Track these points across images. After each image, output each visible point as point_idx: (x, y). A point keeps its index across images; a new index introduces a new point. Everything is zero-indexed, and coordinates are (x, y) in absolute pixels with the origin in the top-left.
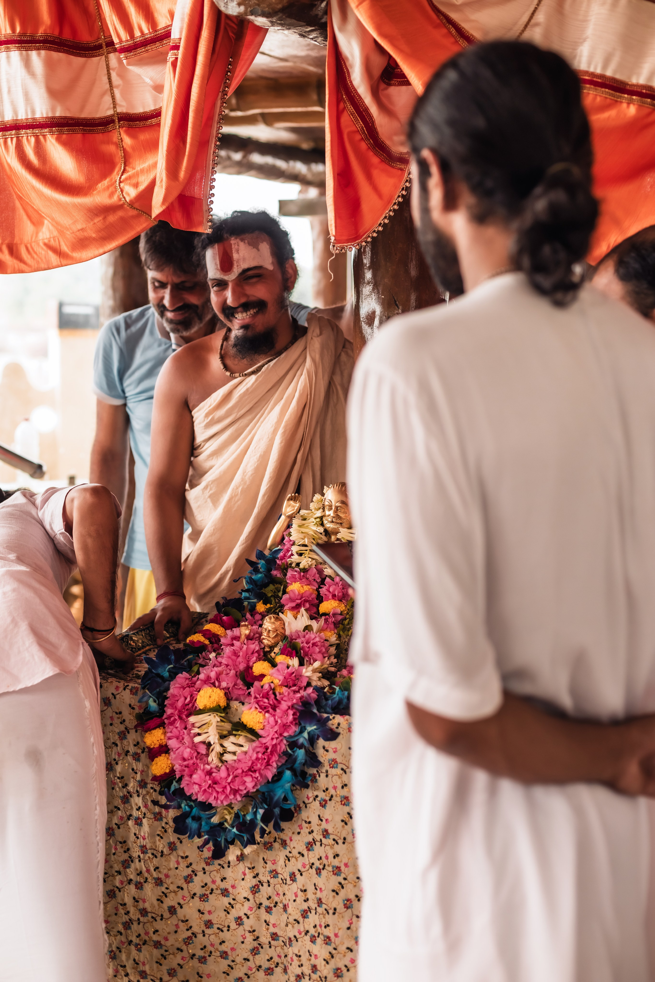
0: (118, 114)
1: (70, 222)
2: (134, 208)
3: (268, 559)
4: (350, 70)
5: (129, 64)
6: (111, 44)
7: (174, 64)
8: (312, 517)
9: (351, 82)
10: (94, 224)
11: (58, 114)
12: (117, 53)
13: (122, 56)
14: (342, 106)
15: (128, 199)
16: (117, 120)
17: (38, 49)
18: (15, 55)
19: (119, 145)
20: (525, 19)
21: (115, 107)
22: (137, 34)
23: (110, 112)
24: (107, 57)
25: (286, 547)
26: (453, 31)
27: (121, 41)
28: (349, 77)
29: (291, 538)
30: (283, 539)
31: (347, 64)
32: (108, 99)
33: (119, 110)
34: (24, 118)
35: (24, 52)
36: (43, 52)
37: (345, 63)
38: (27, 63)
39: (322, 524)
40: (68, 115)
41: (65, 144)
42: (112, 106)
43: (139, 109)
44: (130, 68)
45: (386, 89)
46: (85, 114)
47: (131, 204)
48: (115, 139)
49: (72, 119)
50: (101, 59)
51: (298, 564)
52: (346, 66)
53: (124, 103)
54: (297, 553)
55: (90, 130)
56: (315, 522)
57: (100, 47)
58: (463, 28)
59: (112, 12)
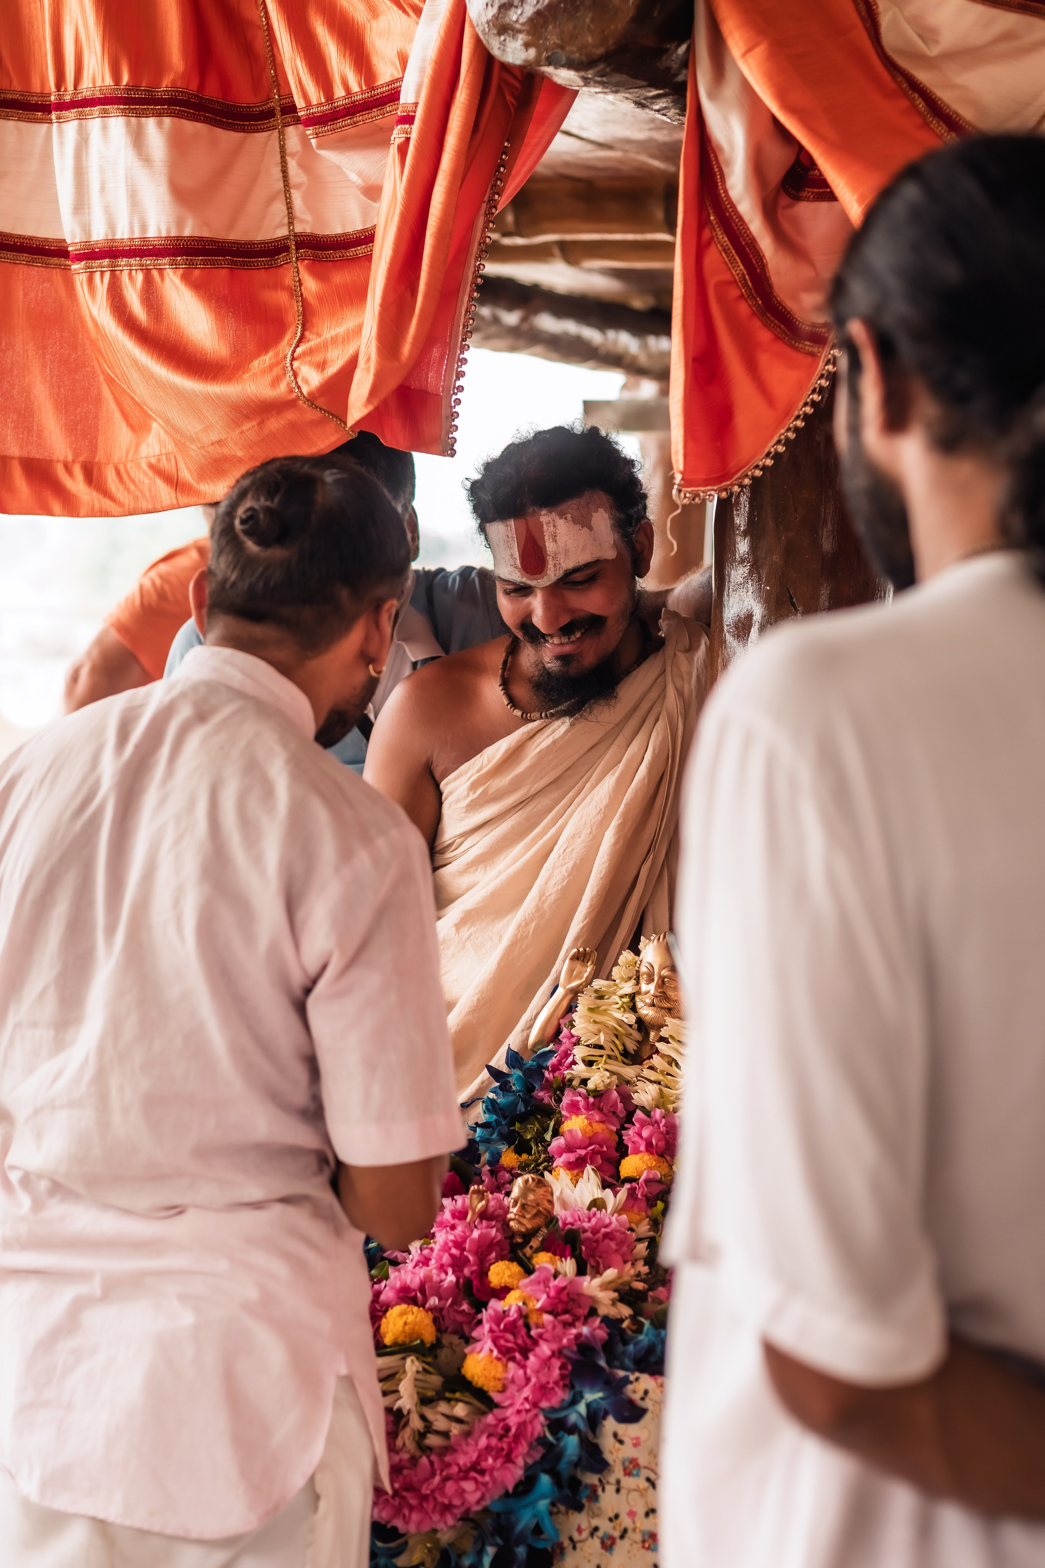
0: (296, 235)
1: (199, 427)
2: (317, 407)
3: (529, 1069)
4: (726, 171)
5: (320, 146)
6: (291, 108)
7: (403, 150)
8: (615, 994)
9: (726, 191)
10: (242, 432)
11: (187, 232)
12: (300, 127)
13: (310, 131)
14: (706, 234)
15: (305, 390)
16: (294, 247)
17: (159, 115)
18: (117, 124)
19: (296, 291)
21: (291, 223)
22: (339, 92)
23: (283, 232)
24: (282, 133)
25: (562, 1048)
27: (309, 105)
28: (724, 181)
29: (573, 1031)
30: (558, 1031)
32: (279, 207)
33: (298, 228)
34: (126, 236)
35: (133, 120)
36: (167, 121)
37: (716, 157)
38: (138, 140)
39: (634, 1009)
40: (206, 234)
41: (198, 287)
42: (286, 220)
43: (335, 228)
44: (322, 152)
45: (789, 206)
46: (237, 235)
47: (311, 400)
48: (289, 281)
49: (212, 241)
50: (270, 135)
51: (584, 1082)
52: (718, 163)
53: (308, 217)
54: (584, 1061)
55: (244, 264)
56: (620, 1003)
57: (270, 114)
59: (295, 52)
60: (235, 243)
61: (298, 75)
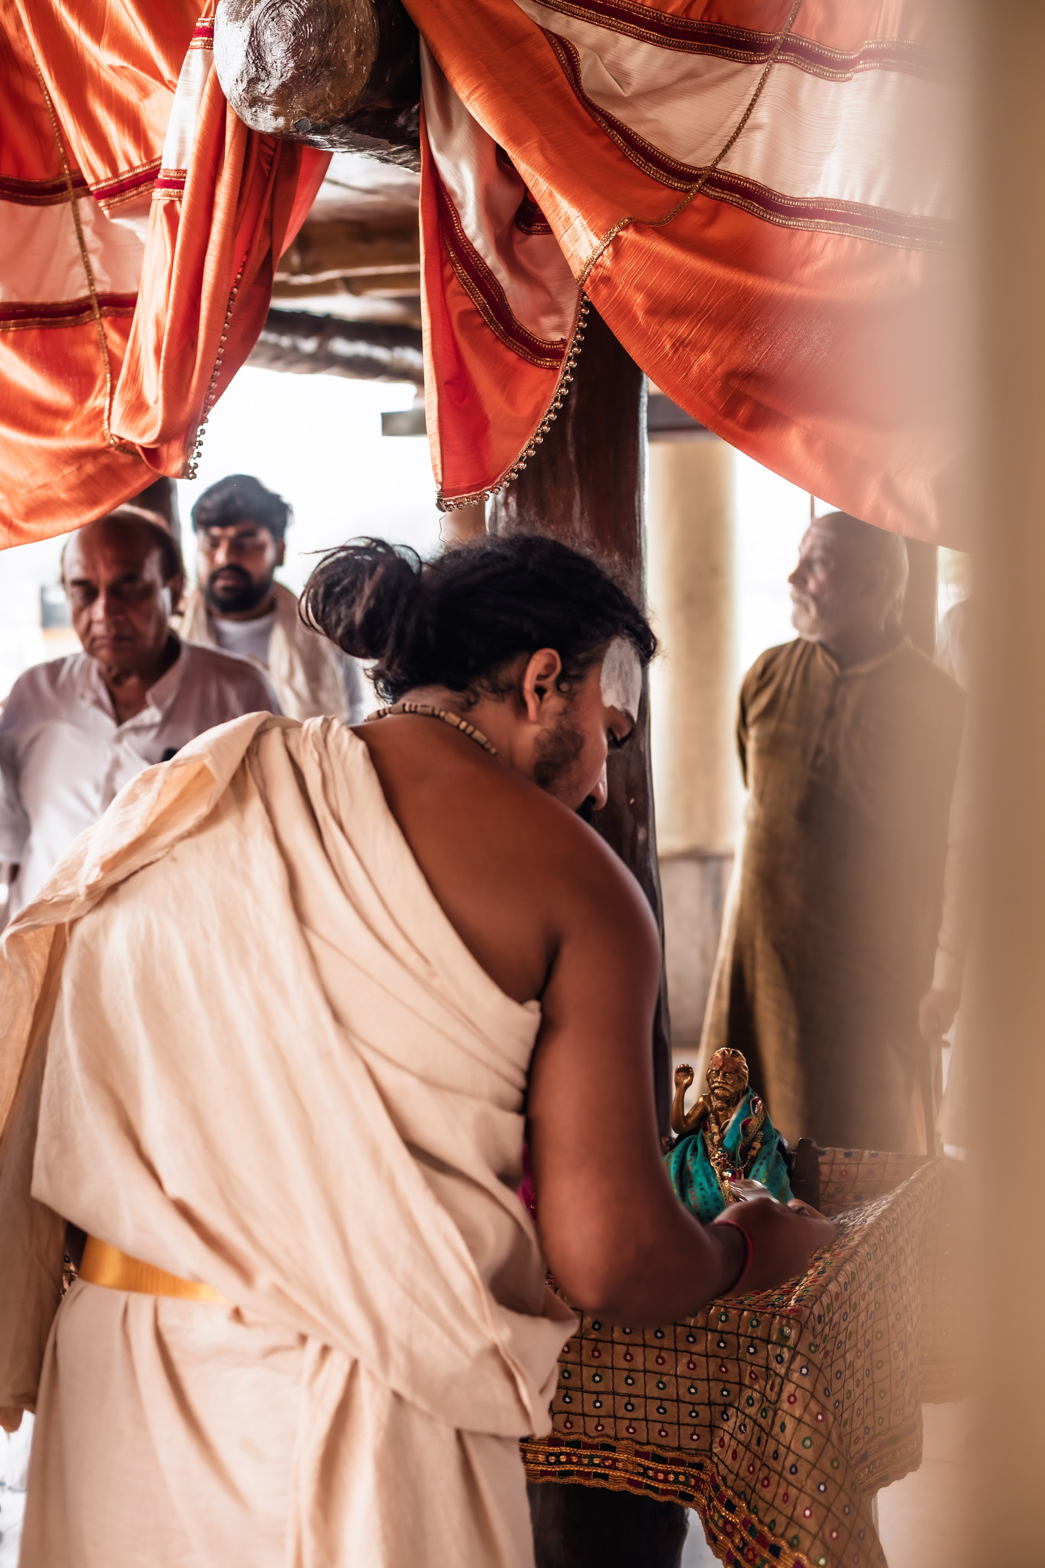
0: (97, 295)
1: (26, 473)
4: (460, 212)
5: (113, 216)
6: (80, 182)
9: (462, 231)
10: (64, 476)
12: (92, 198)
13: (102, 203)
14: (448, 270)
16: (96, 305)
19: (101, 344)
20: (737, 117)
21: (91, 285)
22: (123, 167)
23: (84, 293)
24: (74, 204)
26: (619, 140)
27: (97, 180)
28: (459, 222)
31: (455, 202)
32: (79, 270)
33: (99, 289)
37: (451, 200)
40: (15, 299)
42: (86, 282)
43: (132, 287)
44: (115, 221)
45: (523, 240)
46: (43, 298)
48: (94, 335)
49: (21, 305)
50: (64, 208)
52: (453, 206)
53: (106, 278)
55: (52, 323)
57: (63, 187)
58: (635, 134)
59: (80, 133)
60: (42, 306)
61: (85, 154)
